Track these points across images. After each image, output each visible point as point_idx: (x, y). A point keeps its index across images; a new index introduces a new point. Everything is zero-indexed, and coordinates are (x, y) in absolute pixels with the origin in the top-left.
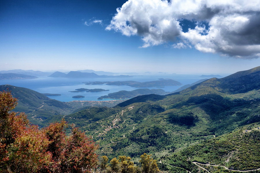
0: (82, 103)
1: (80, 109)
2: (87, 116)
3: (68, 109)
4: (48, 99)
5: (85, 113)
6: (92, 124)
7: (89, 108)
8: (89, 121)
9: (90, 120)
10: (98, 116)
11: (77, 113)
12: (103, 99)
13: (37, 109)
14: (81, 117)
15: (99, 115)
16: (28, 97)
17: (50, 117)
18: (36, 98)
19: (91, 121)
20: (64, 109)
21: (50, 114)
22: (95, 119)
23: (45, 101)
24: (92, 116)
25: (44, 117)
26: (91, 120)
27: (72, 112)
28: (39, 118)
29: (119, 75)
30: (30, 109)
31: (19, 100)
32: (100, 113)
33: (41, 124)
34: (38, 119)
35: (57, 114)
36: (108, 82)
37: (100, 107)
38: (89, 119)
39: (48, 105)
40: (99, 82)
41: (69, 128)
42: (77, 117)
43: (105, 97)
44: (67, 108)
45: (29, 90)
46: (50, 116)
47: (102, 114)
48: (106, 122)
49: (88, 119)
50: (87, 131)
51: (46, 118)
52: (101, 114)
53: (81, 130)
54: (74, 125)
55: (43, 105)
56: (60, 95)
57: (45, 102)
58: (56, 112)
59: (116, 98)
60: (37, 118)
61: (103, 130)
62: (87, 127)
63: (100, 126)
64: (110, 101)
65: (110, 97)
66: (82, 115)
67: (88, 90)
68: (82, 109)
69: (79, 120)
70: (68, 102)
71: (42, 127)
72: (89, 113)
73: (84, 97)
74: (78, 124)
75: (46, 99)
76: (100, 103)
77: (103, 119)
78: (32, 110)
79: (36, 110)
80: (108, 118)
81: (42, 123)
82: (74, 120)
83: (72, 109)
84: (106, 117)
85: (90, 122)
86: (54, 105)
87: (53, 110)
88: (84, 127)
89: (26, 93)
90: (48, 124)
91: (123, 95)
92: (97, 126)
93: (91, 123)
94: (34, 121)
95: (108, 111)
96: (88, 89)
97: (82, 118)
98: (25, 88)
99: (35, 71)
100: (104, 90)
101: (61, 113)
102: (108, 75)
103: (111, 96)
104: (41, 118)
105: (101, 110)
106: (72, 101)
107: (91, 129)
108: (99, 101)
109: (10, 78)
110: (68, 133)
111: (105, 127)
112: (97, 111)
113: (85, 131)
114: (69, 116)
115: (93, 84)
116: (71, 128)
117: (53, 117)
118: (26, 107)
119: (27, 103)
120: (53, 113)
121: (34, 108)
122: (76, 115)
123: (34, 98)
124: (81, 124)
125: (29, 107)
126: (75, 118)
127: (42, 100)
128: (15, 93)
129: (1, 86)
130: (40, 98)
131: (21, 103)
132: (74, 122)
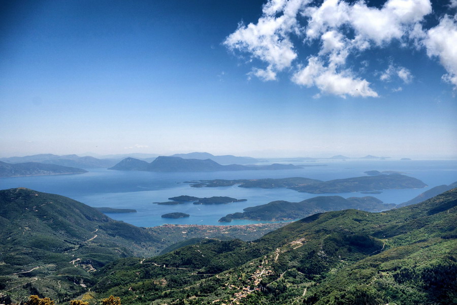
0: (184, 229)
1: (178, 245)
2: (194, 261)
3: (150, 243)
4: (107, 220)
5: (189, 254)
6: (204, 280)
7: (198, 241)
8: (199, 273)
9: (200, 270)
10: (220, 260)
11: (172, 253)
12: (232, 220)
13: (84, 243)
14: (179, 264)
15: (222, 260)
16: (65, 217)
17: (112, 262)
18: (81, 218)
19: (203, 273)
20: (143, 243)
21: (111, 255)
22: (213, 268)
23: (100, 224)
24: (205, 262)
25: (97, 262)
26: (202, 270)
27: (161, 250)
28: (87, 263)
29: (270, 163)
30: (68, 244)
31: (45, 222)
32: (223, 254)
33: (91, 277)
34: (84, 267)
35: (126, 256)
36: (244, 181)
37: (225, 240)
38: (199, 268)
39: (106, 235)
40: (223, 181)
41: (152, 289)
42: (172, 263)
43: (237, 216)
44: (149, 241)
45: (66, 199)
46: (111, 259)
47: (229, 257)
48: (239, 276)
49: (195, 267)
50: (194, 297)
51: (101, 265)
52: (226, 257)
53: (180, 294)
54: (165, 282)
55: (96, 233)
56: (134, 211)
57: (100, 227)
58: (125, 250)
59: (262, 219)
60: (83, 263)
61: (230, 296)
62: (194, 288)
63: (224, 286)
64: (248, 227)
65: (249, 216)
66: (182, 259)
67: (198, 201)
68: (182, 244)
69: (176, 271)
70: (151, 228)
71: (91, 284)
72: (197, 254)
73: (188, 216)
74: (172, 281)
75: (104, 220)
76: (224, 231)
77: (231, 270)
78: (73, 246)
79: (81, 246)
80: (243, 266)
81: (92, 277)
82: (165, 270)
83: (160, 245)
84: (238, 264)
85: (201, 276)
86: (120, 235)
87: (118, 246)
88: (187, 288)
89: (59, 207)
90: (105, 277)
91: (280, 212)
92: (217, 286)
93: (202, 277)
94: (76, 271)
95: (244, 250)
96: (197, 199)
97: (183, 264)
98: (59, 196)
99: (81, 158)
100: (235, 200)
101: (135, 254)
102: (244, 165)
103: (251, 213)
104: (91, 264)
105: (226, 247)
106: (161, 226)
107: (201, 292)
108: (222, 226)
109: (28, 173)
110: (149, 300)
111: (235, 289)
112: (217, 250)
113: (188, 296)
114: (154, 260)
115: (208, 186)
116: (157, 290)
117: (118, 261)
118: (60, 237)
119: (62, 230)
120: (117, 252)
121: (77, 240)
122: (168, 258)
123: (77, 217)
124: (181, 279)
125: (65, 238)
126: (166, 266)
127: (95, 223)
128: (38, 208)
129: (9, 190)
130: (89, 219)
131: (50, 229)
132: (164, 276)
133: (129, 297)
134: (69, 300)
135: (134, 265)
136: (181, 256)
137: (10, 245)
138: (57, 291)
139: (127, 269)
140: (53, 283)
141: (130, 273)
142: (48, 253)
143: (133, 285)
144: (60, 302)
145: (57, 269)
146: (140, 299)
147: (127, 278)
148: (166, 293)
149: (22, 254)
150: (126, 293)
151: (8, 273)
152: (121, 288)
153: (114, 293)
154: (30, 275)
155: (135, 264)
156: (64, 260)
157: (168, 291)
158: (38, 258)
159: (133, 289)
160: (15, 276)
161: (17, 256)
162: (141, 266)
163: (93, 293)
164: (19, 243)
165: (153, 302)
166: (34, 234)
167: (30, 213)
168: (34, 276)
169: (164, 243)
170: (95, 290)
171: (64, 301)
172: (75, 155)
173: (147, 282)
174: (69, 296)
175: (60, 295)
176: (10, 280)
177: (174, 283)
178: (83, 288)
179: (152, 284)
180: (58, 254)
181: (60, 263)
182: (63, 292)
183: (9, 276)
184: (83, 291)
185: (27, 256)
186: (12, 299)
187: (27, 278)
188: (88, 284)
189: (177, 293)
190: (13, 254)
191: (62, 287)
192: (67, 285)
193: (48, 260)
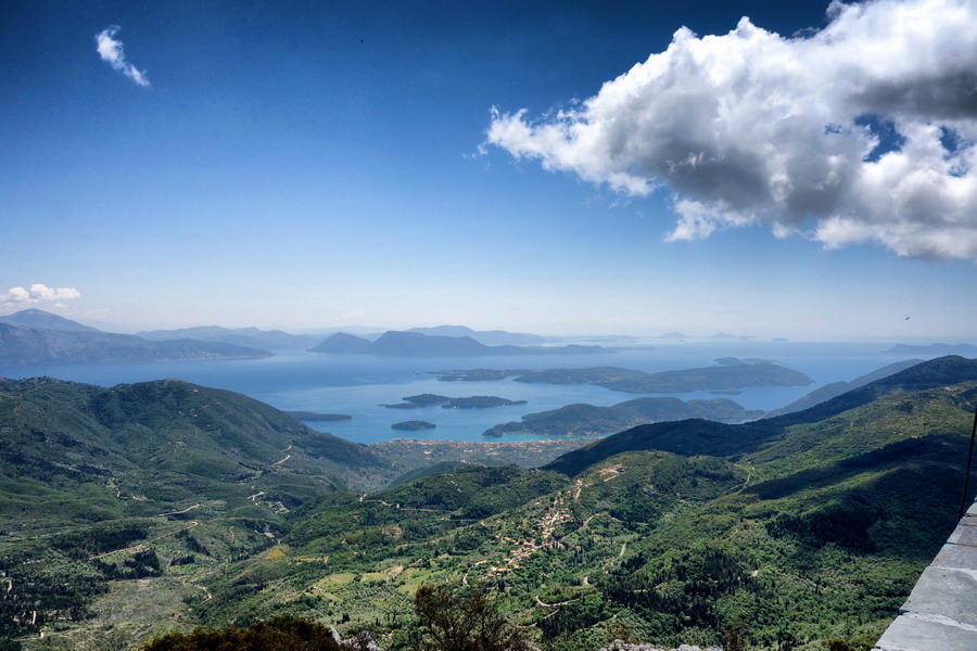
0: (428, 448)
1: (419, 472)
2: (444, 499)
3: (374, 469)
4: (306, 431)
5: (436, 488)
6: (461, 529)
7: (451, 467)
8: (453, 517)
9: (455, 513)
10: (486, 498)
11: (410, 484)
12: (504, 434)
13: (269, 468)
14: (421, 503)
15: (489, 498)
16: (240, 425)
17: (314, 498)
18: (266, 428)
19: (459, 517)
20: (362, 469)
22: (476, 510)
23: (295, 438)
24: (462, 500)
25: (290, 497)
26: (458, 513)
27: (390, 481)
28: (275, 499)
29: (564, 345)
30: (245, 469)
31: (209, 433)
32: (492, 488)
33: (281, 522)
34: (270, 505)
35: (335, 489)
36: (523, 372)
37: (493, 466)
38: (452, 510)
39: (305, 455)
40: (489, 371)
41: (378, 542)
42: (409, 501)
43: (511, 428)
44: (372, 466)
45: (241, 397)
46: (312, 493)
47: (501, 492)
48: (517, 524)
49: (447, 508)
50: (446, 555)
51: (297, 503)
52: (496, 492)
53: (423, 551)
54: (399, 532)
55: (288, 452)
56: (348, 418)
57: (295, 443)
58: (335, 479)
59: (551, 433)
60: (269, 499)
61: (504, 555)
62: (445, 541)
63: (494, 538)
64: (528, 445)
65: (531, 428)
66: (426, 494)
67: (449, 402)
68: (425, 471)
69: (416, 514)
70: (375, 446)
71: (282, 533)
72: (451, 487)
73: (434, 426)
74: (410, 529)
75: (301, 432)
76: (493, 451)
77: (505, 513)
78: (252, 471)
79: (265, 472)
80: (524, 507)
81: (283, 521)
82: (399, 512)
83: (389, 472)
84: (515, 504)
85: (456, 521)
86: (326, 456)
88: (435, 541)
89: (231, 411)
90: (304, 522)
91: (579, 423)
92: (481, 538)
93: (458, 524)
94: (257, 512)
95: (524, 482)
96: (447, 399)
97: (427, 504)
98: (230, 392)
99: (266, 333)
100: (508, 403)
101: (350, 486)
102: (523, 346)
103: (535, 424)
104: (282, 501)
105: (496, 476)
106: (391, 442)
107: (458, 547)
108: (488, 443)
109: (182, 355)
110: (375, 559)
111: (511, 543)
112: (481, 480)
113: (437, 554)
114: (381, 496)
115: (465, 379)
116: (386, 544)
117: (324, 497)
118: (232, 458)
119: (235, 447)
120: (322, 483)
121: (259, 463)
122: (404, 493)
123: (259, 427)
124: (424, 527)
125: (240, 459)
126: (401, 506)
127: (287, 435)
128: (198, 411)
129: (152, 383)
130: (278, 429)
131: (216, 445)
132: (397, 521)
133: (343, 555)
134: (247, 557)
135: (349, 503)
136: (425, 490)
137: (153, 470)
138: (228, 543)
139: (339, 510)
140: (223, 531)
141: (343, 515)
142: (213, 483)
143: (348, 535)
144: (233, 560)
145: (228, 508)
146: (360, 557)
147: (339, 524)
148: (401, 549)
149: (172, 483)
150: (337, 548)
151: (151, 514)
152: (330, 540)
153: (319, 547)
154: (185, 517)
155: (351, 502)
156: (240, 495)
157: (404, 546)
158: (199, 491)
159: (349, 542)
160: (163, 519)
161: (164, 488)
162: (360, 506)
163: (286, 547)
164: (168, 467)
165: (381, 563)
166: (192, 452)
167: (186, 419)
168: (193, 518)
169: (395, 469)
170: (289, 542)
171: (239, 559)
172: (254, 328)
173: (371, 530)
174: (248, 551)
175: (233, 550)
176: (154, 524)
177: (414, 532)
178: (269, 539)
179: (379, 534)
180: (230, 485)
181: (233, 499)
182: (238, 544)
183: (153, 519)
184: (270, 544)
185: (181, 487)
186: (157, 554)
187: (181, 522)
188: (277, 532)
189: (418, 549)
190: (158, 483)
191: (237, 537)
192: (243, 534)
193: (214, 494)
